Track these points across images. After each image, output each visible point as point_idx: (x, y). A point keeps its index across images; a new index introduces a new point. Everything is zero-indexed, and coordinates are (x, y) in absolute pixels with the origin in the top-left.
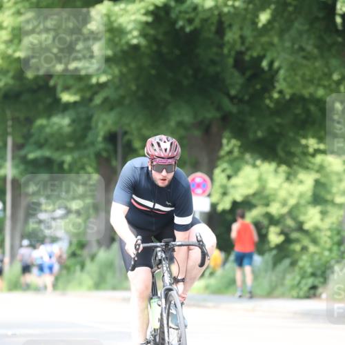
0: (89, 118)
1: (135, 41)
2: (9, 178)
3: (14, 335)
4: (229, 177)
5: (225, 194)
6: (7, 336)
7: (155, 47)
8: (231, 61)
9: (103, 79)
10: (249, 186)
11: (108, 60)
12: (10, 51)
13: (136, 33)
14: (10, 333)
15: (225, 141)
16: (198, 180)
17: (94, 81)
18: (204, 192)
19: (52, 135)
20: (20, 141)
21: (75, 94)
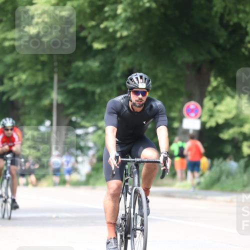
0: (113, 61)
3: (57, 218)
4: (215, 104)
5: (211, 116)
6: (51, 218)
7: (162, 10)
8: (217, 20)
10: (230, 112)
14: (54, 216)
15: (212, 79)
16: (192, 107)
17: (118, 35)
18: (196, 115)
19: (87, 73)
21: (102, 43)
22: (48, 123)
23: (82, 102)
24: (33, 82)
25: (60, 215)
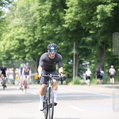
1: (109, 16)
2: (74, 54)
3: (75, 97)
6: (73, 97)
9: (100, 26)
11: (102, 21)
12: (74, 18)
13: (109, 13)
14: (74, 96)
17: (97, 27)
20: (77, 43)
21: (93, 31)
22: (71, 61)
23: (84, 53)
24: (67, 45)
25: (77, 96)
